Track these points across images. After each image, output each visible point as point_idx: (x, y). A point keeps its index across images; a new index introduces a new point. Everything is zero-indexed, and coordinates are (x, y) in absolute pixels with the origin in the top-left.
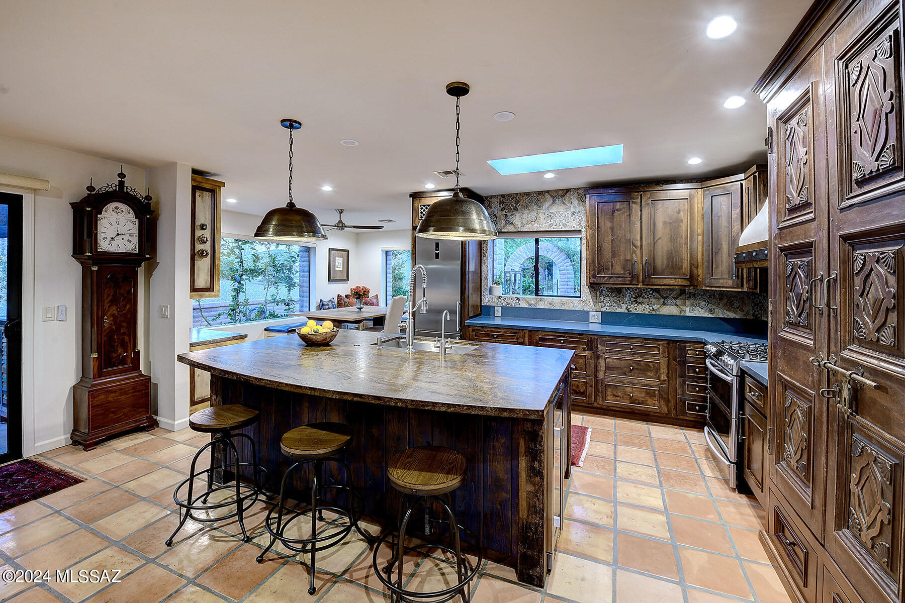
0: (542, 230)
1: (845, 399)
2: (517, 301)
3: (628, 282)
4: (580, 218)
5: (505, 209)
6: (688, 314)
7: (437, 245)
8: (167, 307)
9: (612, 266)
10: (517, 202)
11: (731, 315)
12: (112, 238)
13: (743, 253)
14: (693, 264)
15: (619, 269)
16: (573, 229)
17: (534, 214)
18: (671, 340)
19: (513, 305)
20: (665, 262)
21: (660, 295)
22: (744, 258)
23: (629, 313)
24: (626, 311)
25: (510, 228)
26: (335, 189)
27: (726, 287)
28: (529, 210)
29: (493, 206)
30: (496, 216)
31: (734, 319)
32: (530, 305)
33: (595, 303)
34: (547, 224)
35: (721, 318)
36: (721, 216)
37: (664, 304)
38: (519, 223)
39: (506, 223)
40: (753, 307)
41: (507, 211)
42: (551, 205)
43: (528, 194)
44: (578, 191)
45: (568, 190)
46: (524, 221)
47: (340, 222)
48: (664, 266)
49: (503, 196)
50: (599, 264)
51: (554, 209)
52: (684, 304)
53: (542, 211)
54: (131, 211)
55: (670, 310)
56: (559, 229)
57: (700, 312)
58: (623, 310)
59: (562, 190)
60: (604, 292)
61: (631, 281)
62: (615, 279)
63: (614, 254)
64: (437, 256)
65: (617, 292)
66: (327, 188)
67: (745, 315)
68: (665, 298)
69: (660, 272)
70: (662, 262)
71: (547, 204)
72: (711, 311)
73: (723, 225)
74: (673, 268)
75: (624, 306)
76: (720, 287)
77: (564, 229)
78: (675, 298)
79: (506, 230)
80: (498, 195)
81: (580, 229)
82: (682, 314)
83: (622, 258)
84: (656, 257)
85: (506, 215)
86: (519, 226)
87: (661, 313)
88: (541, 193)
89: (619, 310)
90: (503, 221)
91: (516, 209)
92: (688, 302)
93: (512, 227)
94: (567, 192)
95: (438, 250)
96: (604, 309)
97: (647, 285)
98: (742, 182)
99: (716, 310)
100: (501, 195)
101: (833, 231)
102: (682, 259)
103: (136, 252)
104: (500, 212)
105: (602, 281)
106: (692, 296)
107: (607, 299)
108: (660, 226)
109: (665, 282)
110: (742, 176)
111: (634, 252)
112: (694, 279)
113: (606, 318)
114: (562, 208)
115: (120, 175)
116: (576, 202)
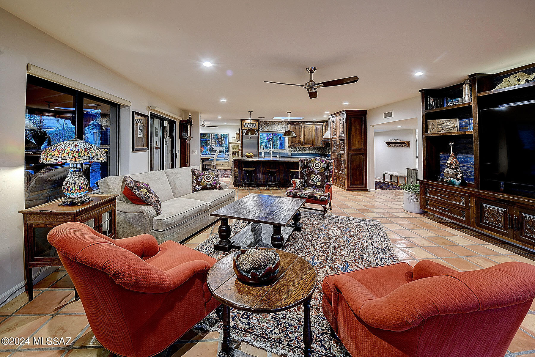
1: (340, 157)
3: (299, 145)
4: (286, 129)
5: (265, 125)
6: (311, 153)
9: (295, 141)
10: (268, 123)
11: (320, 153)
14: (313, 141)
20: (307, 141)
21: (305, 148)
24: (297, 153)
28: (272, 126)
33: (290, 151)
34: (277, 130)
35: (318, 154)
36: (318, 131)
38: (269, 129)
39: (265, 129)
40: (324, 151)
43: (271, 121)
44: (285, 122)
46: (271, 129)
47: (203, 124)
50: (292, 141)
51: (279, 126)
52: (310, 150)
53: (275, 126)
55: (307, 152)
56: (280, 132)
57: (313, 152)
60: (292, 148)
62: (296, 144)
64: (250, 138)
65: (295, 148)
67: (322, 153)
71: (277, 125)
72: (316, 152)
73: (319, 133)
74: (309, 142)
76: (319, 147)
77: (282, 131)
78: (308, 149)
83: (297, 140)
84: (305, 139)
85: (265, 127)
87: (305, 153)
88: (275, 121)
89: (295, 152)
91: (268, 125)
93: (267, 130)
94: (282, 122)
96: (292, 152)
97: (303, 146)
98: (323, 125)
100: (262, 121)
102: (310, 140)
104: (263, 126)
105: (294, 145)
106: (312, 149)
107: (293, 150)
108: (306, 132)
109: (307, 145)
110: (322, 123)
111: (300, 138)
112: (313, 145)
113: (293, 154)
114: (281, 126)
115: (190, 116)
116: (284, 125)
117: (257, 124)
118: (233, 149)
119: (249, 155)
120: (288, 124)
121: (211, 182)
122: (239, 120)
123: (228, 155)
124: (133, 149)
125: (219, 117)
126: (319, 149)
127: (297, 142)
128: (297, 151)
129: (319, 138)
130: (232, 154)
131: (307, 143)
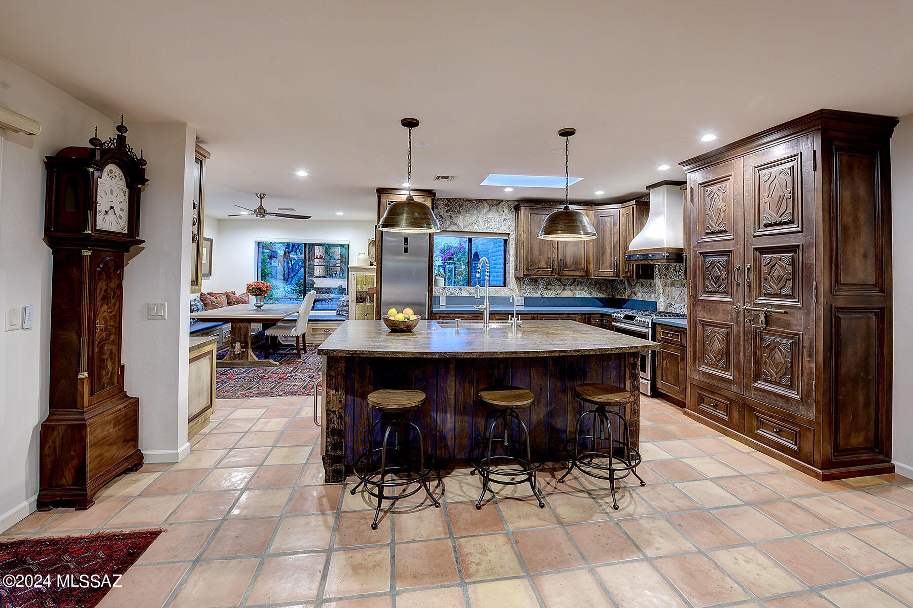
0: (480, 231)
1: (762, 321)
2: (460, 291)
3: (549, 274)
4: (510, 224)
5: (450, 211)
6: (578, 296)
7: (406, 240)
8: (164, 305)
9: (539, 262)
10: (461, 206)
11: (601, 296)
12: (106, 212)
13: (637, 255)
14: (588, 262)
15: (544, 264)
16: (504, 232)
17: (474, 218)
18: (582, 313)
19: (456, 294)
20: (572, 260)
21: (561, 283)
22: (638, 258)
23: (542, 298)
24: (540, 296)
25: (455, 228)
26: (310, 175)
27: (609, 277)
28: (470, 214)
29: (439, 207)
30: (442, 217)
31: (602, 298)
32: (470, 294)
33: (520, 290)
34: (485, 227)
35: (595, 298)
36: (606, 230)
37: (564, 289)
38: (462, 224)
39: (451, 224)
40: (612, 290)
41: (451, 213)
42: (487, 212)
43: (469, 200)
44: (509, 203)
45: (501, 201)
46: (466, 223)
47: (261, 208)
48: (571, 263)
49: (448, 200)
50: (530, 260)
51: (490, 215)
52: (575, 289)
53: (481, 216)
54: (123, 178)
55: (567, 294)
56: (494, 232)
57: (584, 294)
58: (538, 295)
59: (497, 200)
60: (526, 282)
61: (552, 273)
62: (541, 271)
63: (540, 254)
64: (406, 250)
65: (535, 281)
66: (302, 173)
67: (608, 295)
68: (564, 285)
69: (569, 266)
70: (570, 259)
71: (485, 210)
72: (590, 294)
73: (607, 236)
74: (577, 263)
76: (604, 277)
77: (498, 232)
78: (571, 285)
79: (450, 230)
80: (444, 198)
81: (509, 232)
82: (574, 296)
83: (546, 256)
84: (566, 256)
85: (451, 217)
86: (462, 227)
87: (562, 296)
88: (480, 201)
89: (536, 295)
90: (448, 221)
91: (459, 212)
92: (577, 288)
93: (456, 227)
94: (500, 203)
95: (407, 245)
96: (526, 295)
97: (561, 276)
98: (620, 209)
99: (593, 293)
100: (447, 199)
101: (747, 246)
102: (581, 258)
103: (124, 232)
104: (445, 214)
105: (533, 273)
106: (582, 284)
107: (528, 287)
109: (570, 274)
110: (620, 206)
111: (554, 252)
112: (587, 272)
113: (528, 301)
114: (496, 215)
115: (121, 128)
116: (506, 211)
118: (359, 286)
119: (400, 317)
120: (517, 209)
123: (345, 303)
126: (600, 284)
128: (539, 293)
129: (608, 251)
130: (357, 299)
131: (571, 267)
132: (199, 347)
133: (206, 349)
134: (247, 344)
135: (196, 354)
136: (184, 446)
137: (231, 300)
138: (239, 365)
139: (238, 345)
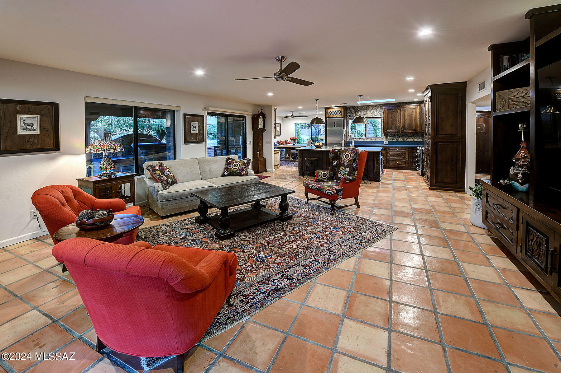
0: (368, 117)
2: (360, 139)
4: (381, 114)
6: (416, 141)
7: (335, 122)
9: (392, 128)
10: (359, 109)
12: (260, 125)
14: (416, 127)
16: (379, 117)
18: (409, 147)
20: (408, 126)
23: (397, 141)
28: (364, 111)
29: (351, 110)
30: (352, 113)
32: (364, 140)
33: (386, 139)
34: (370, 115)
37: (408, 138)
41: (356, 111)
43: (363, 106)
44: (381, 106)
45: (377, 105)
47: (292, 115)
49: (354, 107)
50: (387, 127)
51: (372, 111)
52: (414, 138)
53: (368, 111)
54: (262, 118)
56: (374, 117)
57: (419, 140)
59: (375, 105)
60: (389, 135)
61: (398, 132)
62: (392, 131)
63: (392, 124)
64: (335, 126)
65: (393, 135)
68: (409, 136)
71: (370, 109)
74: (411, 128)
75: (396, 139)
77: (376, 117)
78: (412, 136)
81: (381, 117)
82: (414, 141)
83: (395, 125)
84: (405, 125)
85: (356, 113)
87: (407, 141)
88: (368, 106)
89: (394, 140)
90: (354, 115)
92: (416, 137)
95: (335, 124)
96: (389, 140)
97: (403, 133)
102: (413, 125)
103: (263, 128)
105: (389, 132)
106: (417, 136)
107: (390, 137)
108: (406, 116)
109: (408, 132)
111: (398, 123)
112: (417, 131)
113: (391, 143)
114: (375, 111)
115: (262, 109)
116: (380, 109)
117: (343, 110)
121: (237, 169)
122: (323, 108)
124: (185, 143)
125: (300, 107)
127: (394, 128)
131: (408, 129)
132: (276, 151)
133: (278, 152)
134: (290, 155)
135: (275, 152)
136: (274, 170)
137: (287, 143)
138: (288, 161)
139: (287, 155)
